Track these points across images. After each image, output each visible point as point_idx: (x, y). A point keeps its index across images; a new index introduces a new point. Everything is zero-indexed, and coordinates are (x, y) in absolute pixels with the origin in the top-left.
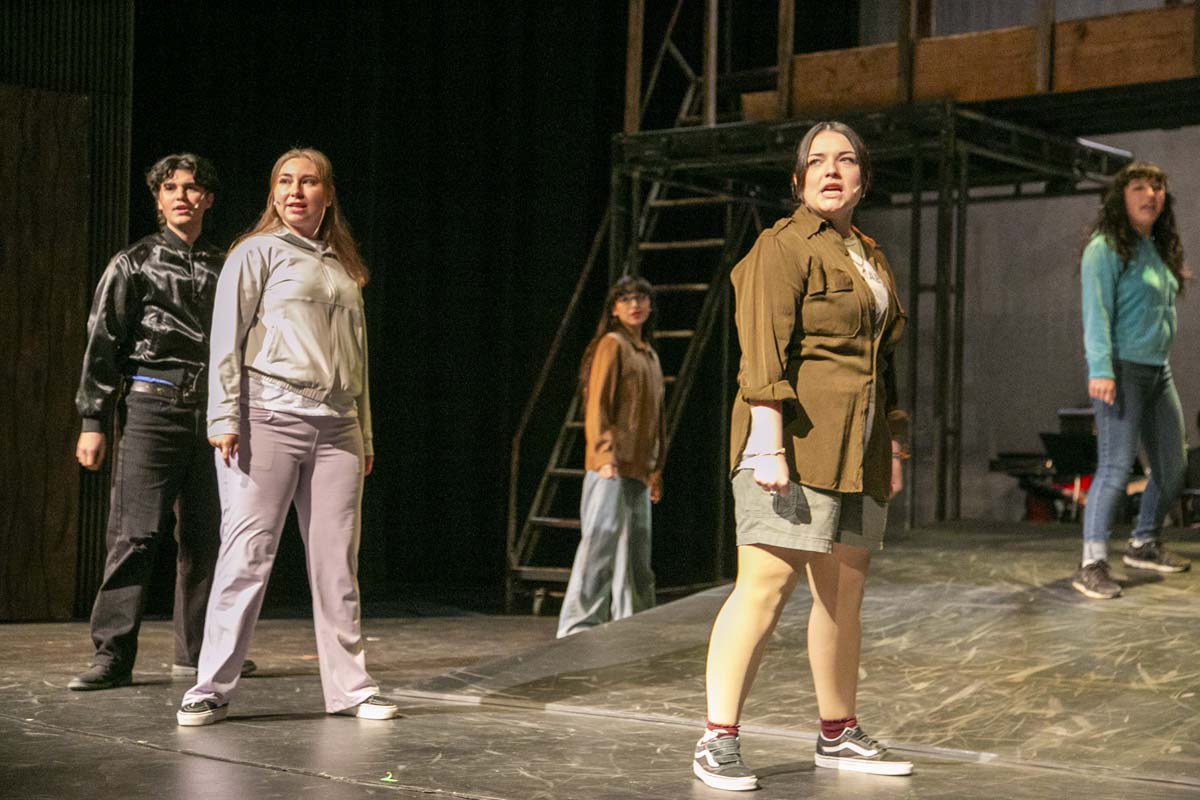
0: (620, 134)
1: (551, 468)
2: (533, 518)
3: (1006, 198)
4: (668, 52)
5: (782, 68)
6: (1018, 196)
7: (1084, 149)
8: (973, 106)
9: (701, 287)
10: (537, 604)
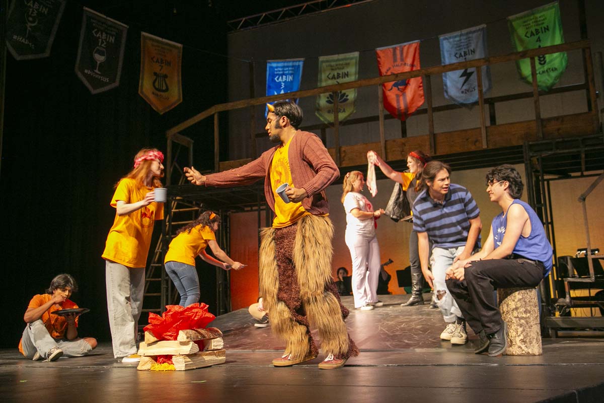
5: (216, 165)
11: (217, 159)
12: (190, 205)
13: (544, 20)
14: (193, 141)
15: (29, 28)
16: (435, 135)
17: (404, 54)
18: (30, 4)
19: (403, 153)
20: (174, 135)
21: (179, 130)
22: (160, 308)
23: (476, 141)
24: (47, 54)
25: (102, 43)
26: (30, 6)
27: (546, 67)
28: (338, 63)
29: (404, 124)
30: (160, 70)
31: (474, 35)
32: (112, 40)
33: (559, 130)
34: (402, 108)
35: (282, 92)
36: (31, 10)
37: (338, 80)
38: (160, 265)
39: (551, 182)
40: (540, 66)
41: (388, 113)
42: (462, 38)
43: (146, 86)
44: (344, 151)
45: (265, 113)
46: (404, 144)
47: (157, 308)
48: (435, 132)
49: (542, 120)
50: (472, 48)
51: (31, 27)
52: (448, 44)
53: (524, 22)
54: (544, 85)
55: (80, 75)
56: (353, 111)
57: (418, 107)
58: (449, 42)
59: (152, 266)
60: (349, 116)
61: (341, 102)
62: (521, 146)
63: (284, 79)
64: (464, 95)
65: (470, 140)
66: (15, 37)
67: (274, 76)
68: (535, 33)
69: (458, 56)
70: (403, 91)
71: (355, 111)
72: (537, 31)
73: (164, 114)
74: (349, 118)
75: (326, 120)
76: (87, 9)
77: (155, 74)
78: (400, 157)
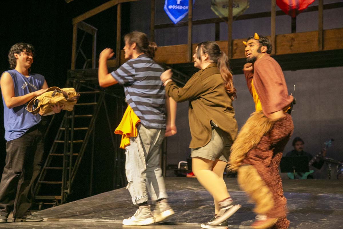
0: (70, 70)
1: (44, 167)
2: (39, 181)
5: (118, 53)
9: (90, 115)
10: (40, 207)
11: (118, 47)
12: (92, 88)
14: (97, 29)
16: (324, 31)
19: (292, 47)
20: (80, 22)
21: (84, 19)
22: (61, 181)
29: (294, 19)
34: (293, 5)
38: (63, 142)
41: (280, 10)
44: (236, 44)
45: (164, 6)
46: (293, 39)
47: (59, 181)
48: (325, 28)
56: (246, 7)
57: (309, 4)
59: (56, 143)
60: (242, 11)
71: (248, 7)
73: (70, 3)
74: (242, 14)
75: (220, 14)
78: (288, 52)
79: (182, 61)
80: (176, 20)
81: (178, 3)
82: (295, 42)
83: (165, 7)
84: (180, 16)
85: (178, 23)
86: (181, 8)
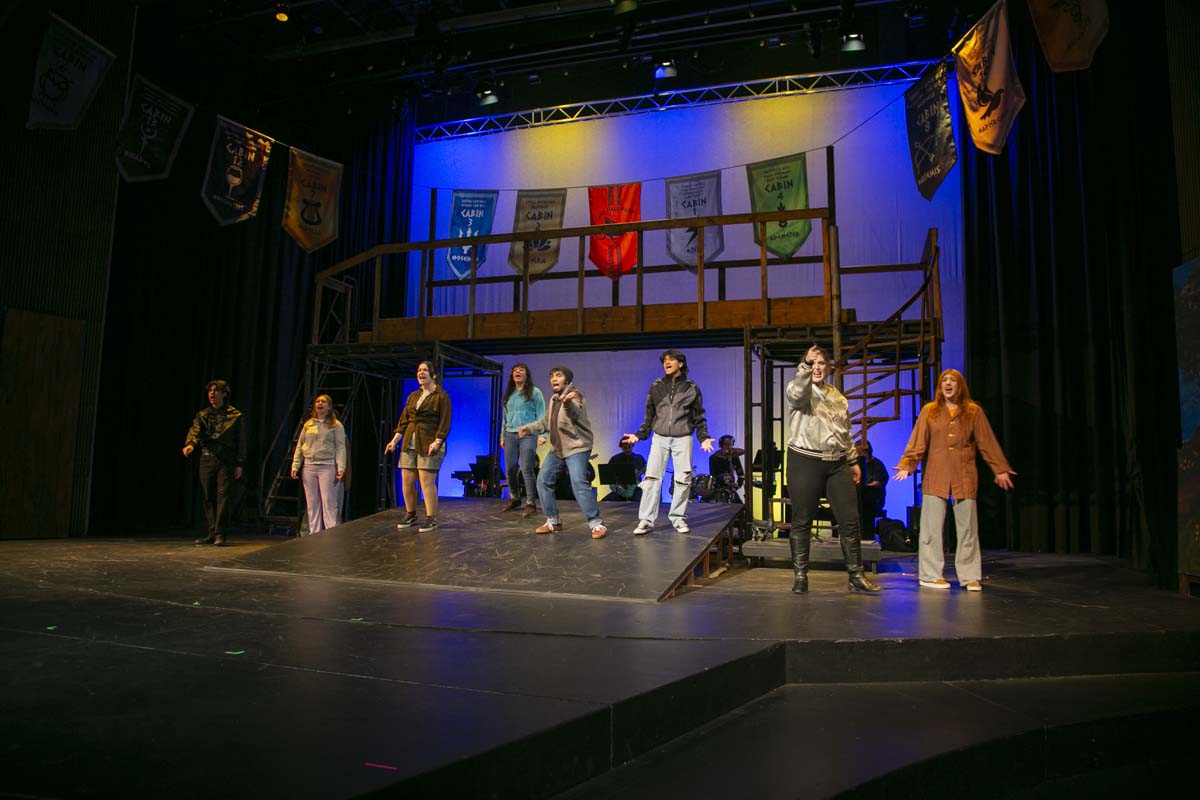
0: (310, 345)
1: (278, 476)
2: (270, 496)
3: (459, 376)
4: (331, 315)
5: (375, 323)
6: (463, 375)
7: (486, 361)
8: (446, 342)
10: (270, 531)
11: (377, 314)
13: (788, 172)
14: (352, 287)
15: (145, 142)
16: (643, 306)
17: (622, 197)
18: (150, 111)
19: (604, 326)
20: (327, 279)
21: (332, 274)
22: (296, 496)
23: (691, 320)
24: (165, 175)
25: (238, 161)
26: (148, 115)
27: (787, 230)
28: (541, 199)
30: (312, 196)
31: (708, 181)
32: (252, 157)
33: (786, 314)
35: (469, 232)
36: (150, 118)
37: (540, 222)
39: (785, 369)
40: (781, 228)
41: (596, 268)
42: (693, 183)
43: (293, 216)
46: (606, 315)
48: (644, 303)
49: (769, 300)
50: (703, 197)
51: (148, 140)
52: (675, 189)
53: (766, 172)
54: (783, 252)
55: (207, 201)
58: (677, 187)
61: (542, 249)
62: (742, 330)
63: (473, 214)
64: (689, 255)
65: (685, 317)
66: (127, 153)
67: (461, 209)
68: (776, 186)
69: (686, 205)
70: (618, 244)
72: (779, 184)
73: (312, 253)
76: (221, 117)
77: (305, 201)
78: (599, 331)
79: (462, 337)
80: (461, 277)
81: (465, 252)
82: (609, 319)
83: (448, 258)
84: (466, 270)
85: (464, 279)
86: (469, 259)
